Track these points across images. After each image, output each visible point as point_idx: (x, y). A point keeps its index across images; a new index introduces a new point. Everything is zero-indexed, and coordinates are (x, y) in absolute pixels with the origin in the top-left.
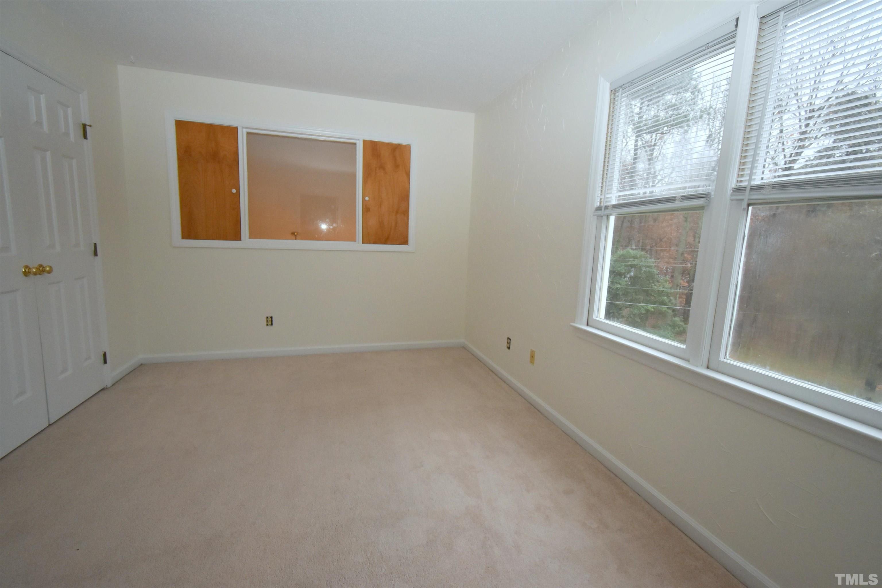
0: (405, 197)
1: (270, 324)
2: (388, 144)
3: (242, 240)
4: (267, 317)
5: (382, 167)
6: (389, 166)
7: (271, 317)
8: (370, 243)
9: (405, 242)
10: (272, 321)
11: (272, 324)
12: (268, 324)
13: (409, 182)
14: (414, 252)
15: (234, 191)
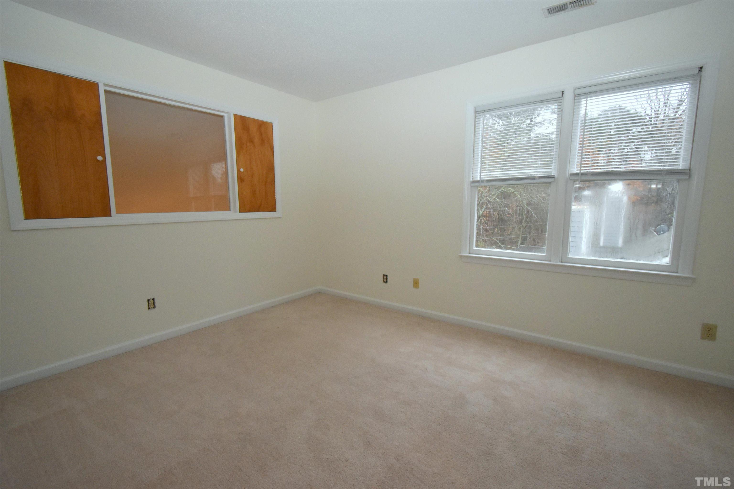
0: (271, 169)
1: (153, 306)
2: (255, 120)
3: (112, 216)
4: (148, 300)
5: (251, 141)
6: (257, 140)
7: (153, 299)
8: (246, 212)
9: (273, 209)
10: (154, 303)
11: (154, 307)
12: (150, 307)
13: (274, 155)
14: (280, 218)
15: (100, 158)
